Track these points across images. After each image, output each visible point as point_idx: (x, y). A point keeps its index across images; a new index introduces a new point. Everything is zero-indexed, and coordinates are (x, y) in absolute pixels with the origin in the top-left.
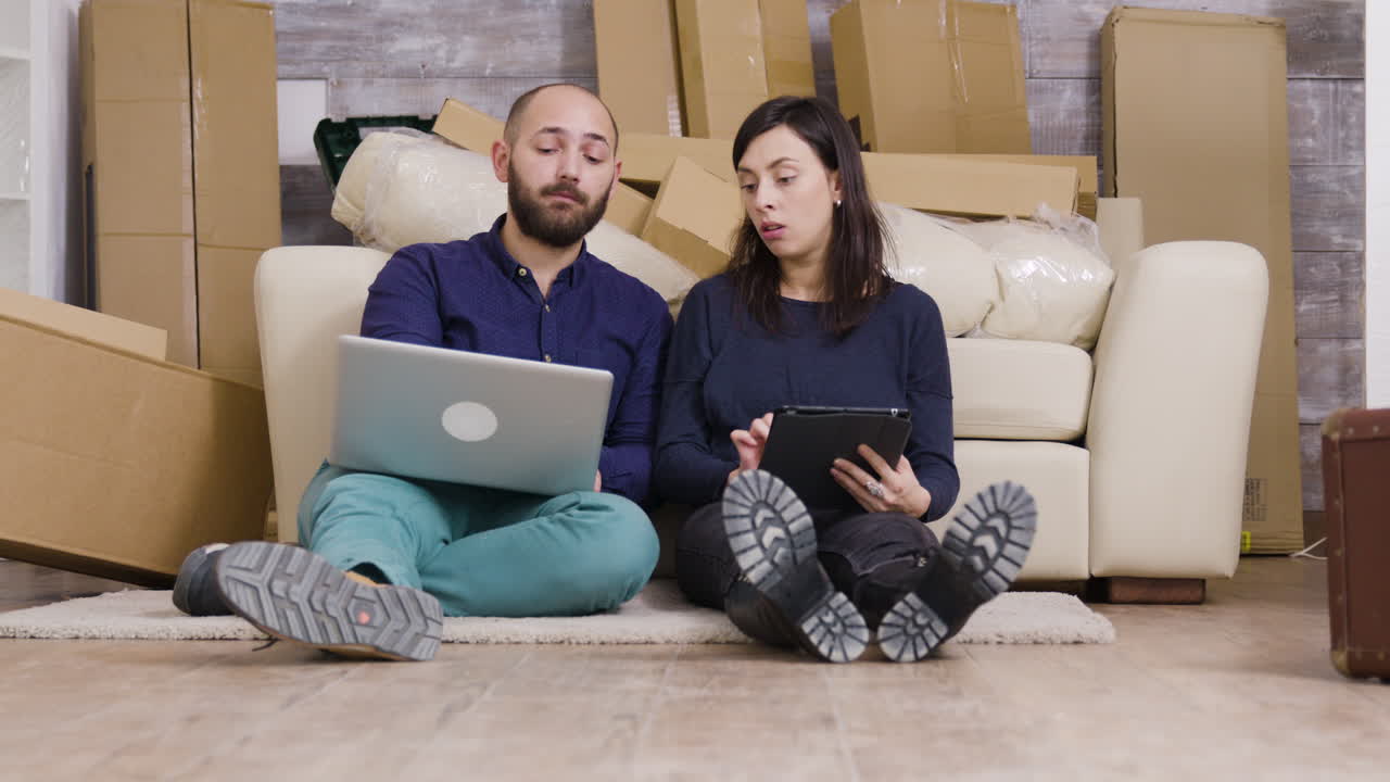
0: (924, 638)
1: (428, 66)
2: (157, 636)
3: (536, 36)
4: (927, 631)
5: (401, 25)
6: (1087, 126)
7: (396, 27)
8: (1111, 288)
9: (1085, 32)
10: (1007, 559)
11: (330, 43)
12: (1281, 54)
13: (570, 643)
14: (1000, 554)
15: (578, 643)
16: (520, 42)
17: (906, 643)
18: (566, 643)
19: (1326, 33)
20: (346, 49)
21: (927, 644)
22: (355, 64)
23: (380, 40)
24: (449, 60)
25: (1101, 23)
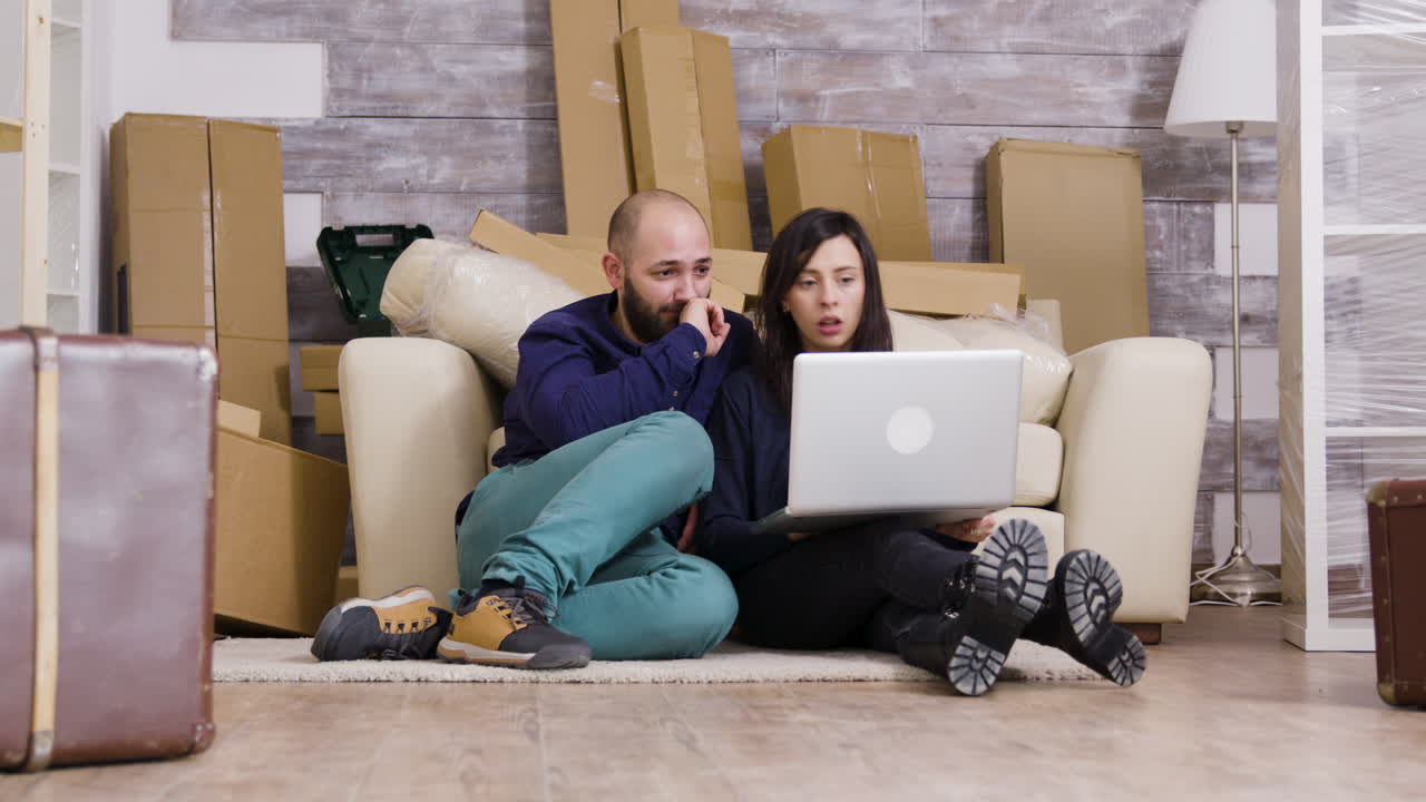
0: (989, 669)
1: (411, 182)
2: (319, 679)
3: (504, 157)
4: (989, 662)
5: (388, 146)
6: (974, 238)
7: (383, 149)
8: (1071, 375)
9: (971, 160)
10: (1033, 581)
11: (325, 162)
12: (1139, 180)
13: (682, 682)
14: (1026, 580)
15: (689, 682)
16: (491, 163)
17: (975, 678)
18: (678, 682)
19: (1171, 163)
20: (340, 167)
21: (993, 673)
22: (348, 180)
23: (369, 159)
24: (430, 176)
25: (985, 152)
